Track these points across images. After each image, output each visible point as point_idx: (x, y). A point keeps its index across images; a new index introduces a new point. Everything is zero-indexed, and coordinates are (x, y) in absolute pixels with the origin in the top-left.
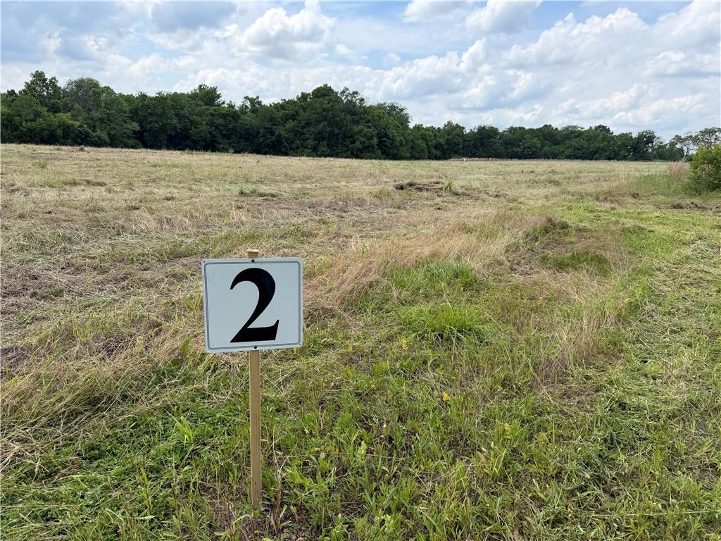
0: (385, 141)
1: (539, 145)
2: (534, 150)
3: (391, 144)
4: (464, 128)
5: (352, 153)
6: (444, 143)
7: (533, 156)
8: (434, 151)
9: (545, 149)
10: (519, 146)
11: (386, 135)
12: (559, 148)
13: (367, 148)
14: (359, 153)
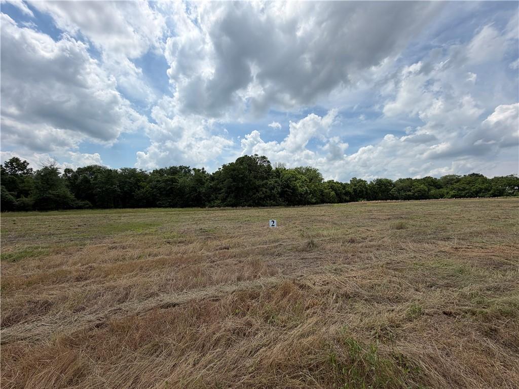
0: (286, 191)
1: (427, 189)
2: (423, 192)
3: (292, 193)
4: (365, 181)
5: (254, 202)
6: (352, 191)
7: (423, 197)
8: (344, 197)
9: (432, 191)
10: (410, 191)
11: (288, 186)
12: (444, 190)
13: (269, 197)
14: (261, 202)
